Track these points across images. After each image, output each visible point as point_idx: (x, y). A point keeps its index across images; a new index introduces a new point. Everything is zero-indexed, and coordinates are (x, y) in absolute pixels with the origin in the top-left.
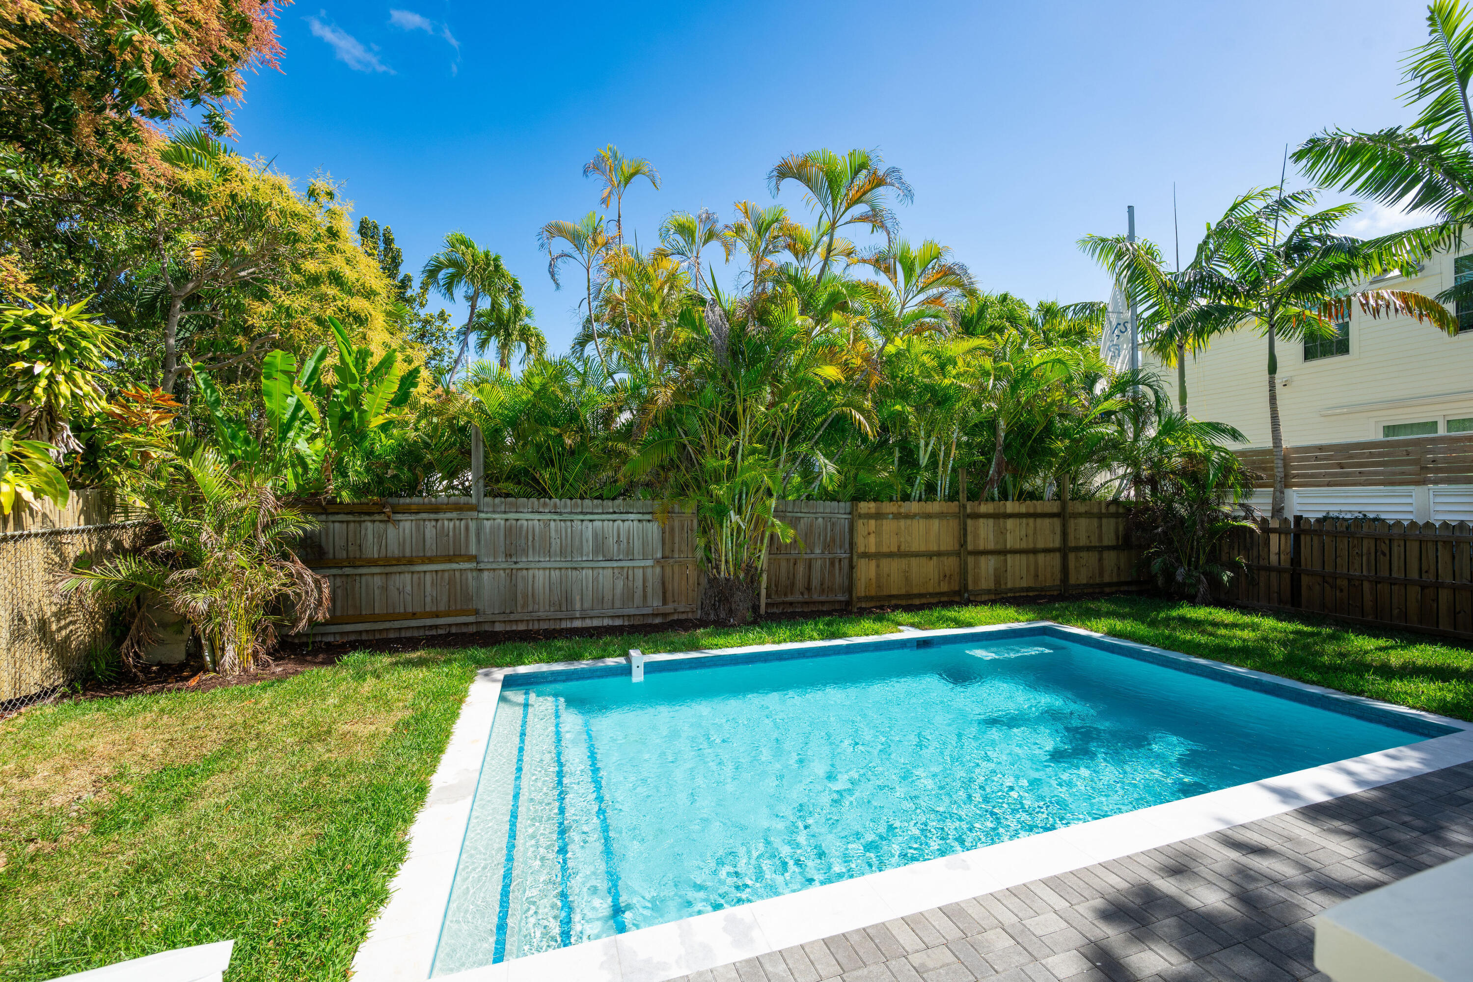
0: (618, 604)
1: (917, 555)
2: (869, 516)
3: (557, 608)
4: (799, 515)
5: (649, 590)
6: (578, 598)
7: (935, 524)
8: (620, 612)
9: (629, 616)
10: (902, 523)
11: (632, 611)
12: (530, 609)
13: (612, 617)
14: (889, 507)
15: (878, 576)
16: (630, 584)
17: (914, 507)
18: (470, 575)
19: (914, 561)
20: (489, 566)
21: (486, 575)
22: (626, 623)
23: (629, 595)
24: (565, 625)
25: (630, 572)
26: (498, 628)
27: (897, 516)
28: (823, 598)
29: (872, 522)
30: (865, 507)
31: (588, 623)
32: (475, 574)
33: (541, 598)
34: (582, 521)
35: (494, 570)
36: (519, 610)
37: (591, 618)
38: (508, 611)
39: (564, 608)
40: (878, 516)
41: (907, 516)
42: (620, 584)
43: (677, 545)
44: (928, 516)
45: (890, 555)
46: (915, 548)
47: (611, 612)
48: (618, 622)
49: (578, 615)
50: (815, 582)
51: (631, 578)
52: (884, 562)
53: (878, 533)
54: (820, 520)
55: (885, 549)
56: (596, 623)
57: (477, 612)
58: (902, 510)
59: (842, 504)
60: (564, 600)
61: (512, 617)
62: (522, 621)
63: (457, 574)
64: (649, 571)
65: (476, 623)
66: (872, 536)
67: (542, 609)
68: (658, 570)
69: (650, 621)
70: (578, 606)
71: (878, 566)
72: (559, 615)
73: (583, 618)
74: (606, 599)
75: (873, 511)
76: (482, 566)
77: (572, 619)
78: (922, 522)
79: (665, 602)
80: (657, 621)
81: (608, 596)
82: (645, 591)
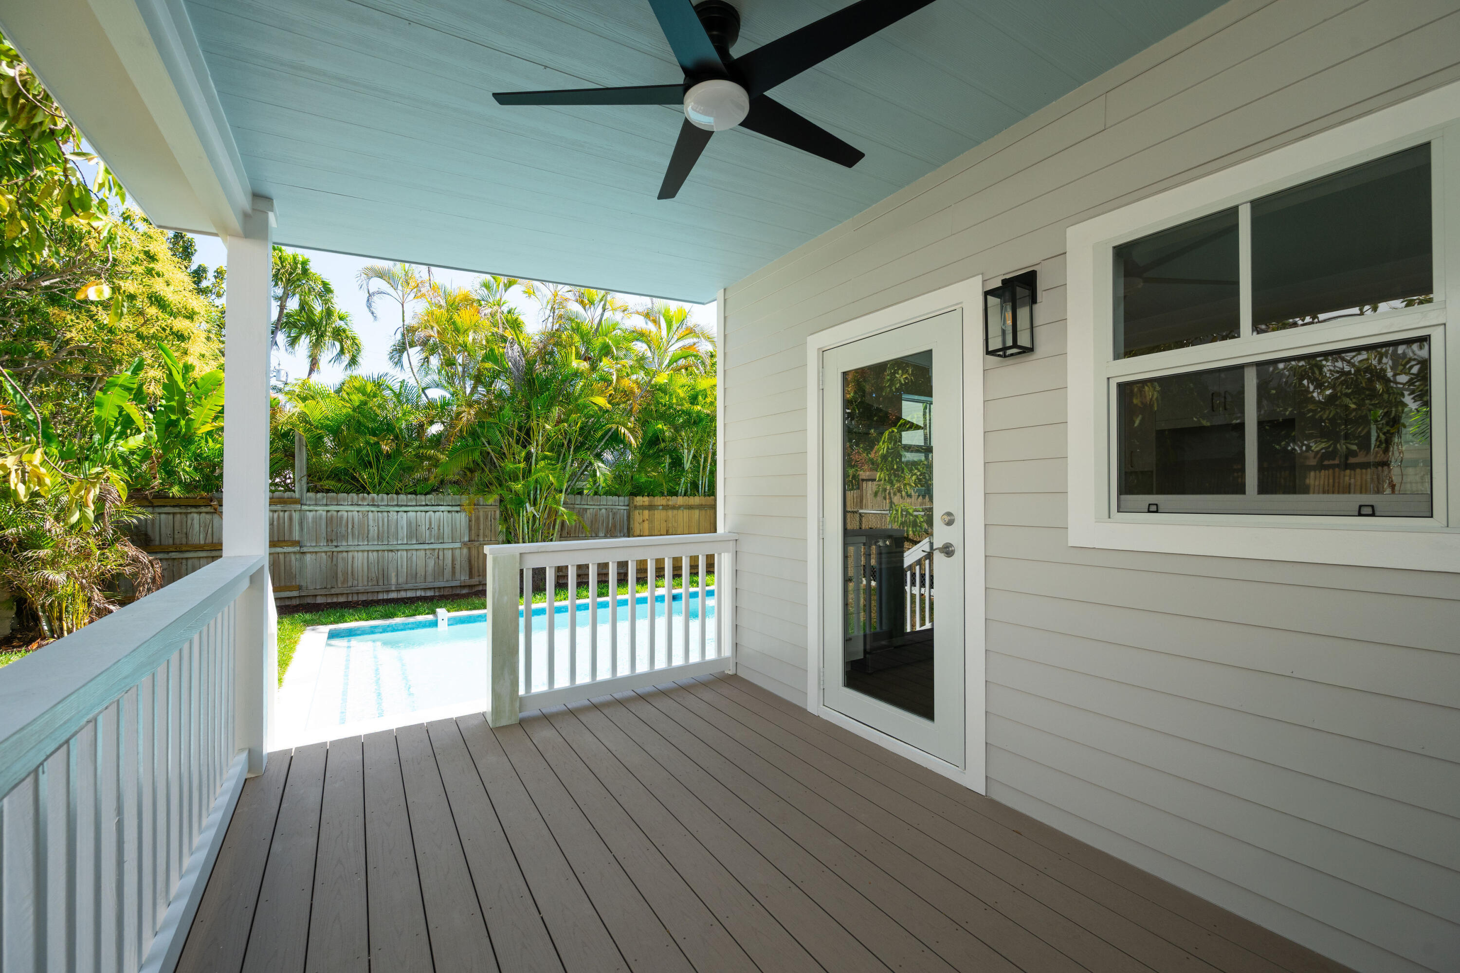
0: (429, 579)
2: (643, 508)
3: (375, 583)
4: (586, 507)
5: (458, 567)
6: (393, 575)
7: (696, 512)
8: (431, 585)
9: (440, 588)
10: (670, 513)
11: (442, 584)
12: (350, 584)
13: (425, 589)
14: (659, 501)
16: (441, 562)
17: (680, 500)
18: (293, 557)
20: (311, 550)
21: (308, 557)
22: (437, 594)
23: (439, 572)
24: (381, 597)
25: (441, 553)
26: (320, 600)
27: (666, 507)
28: (605, 571)
29: (646, 512)
30: (639, 500)
31: (403, 595)
32: (298, 556)
33: (360, 575)
34: (398, 512)
35: (316, 552)
36: (340, 585)
37: (406, 590)
38: (329, 586)
39: (381, 583)
40: (651, 507)
41: (674, 508)
42: (431, 563)
43: (481, 531)
44: (690, 507)
47: (423, 585)
48: (429, 593)
49: (393, 588)
51: (441, 557)
54: (603, 511)
55: (656, 533)
56: (410, 594)
57: (300, 588)
58: (670, 503)
59: (621, 498)
60: (381, 576)
61: (333, 591)
62: (342, 594)
63: (281, 557)
64: (457, 552)
65: (299, 597)
66: (646, 523)
67: (360, 584)
68: (465, 551)
69: (458, 592)
70: (394, 581)
72: (377, 589)
73: (398, 591)
74: (419, 575)
75: (647, 503)
76: (305, 549)
77: (388, 592)
78: (686, 512)
79: (471, 576)
80: (464, 591)
81: (421, 572)
82: (453, 568)
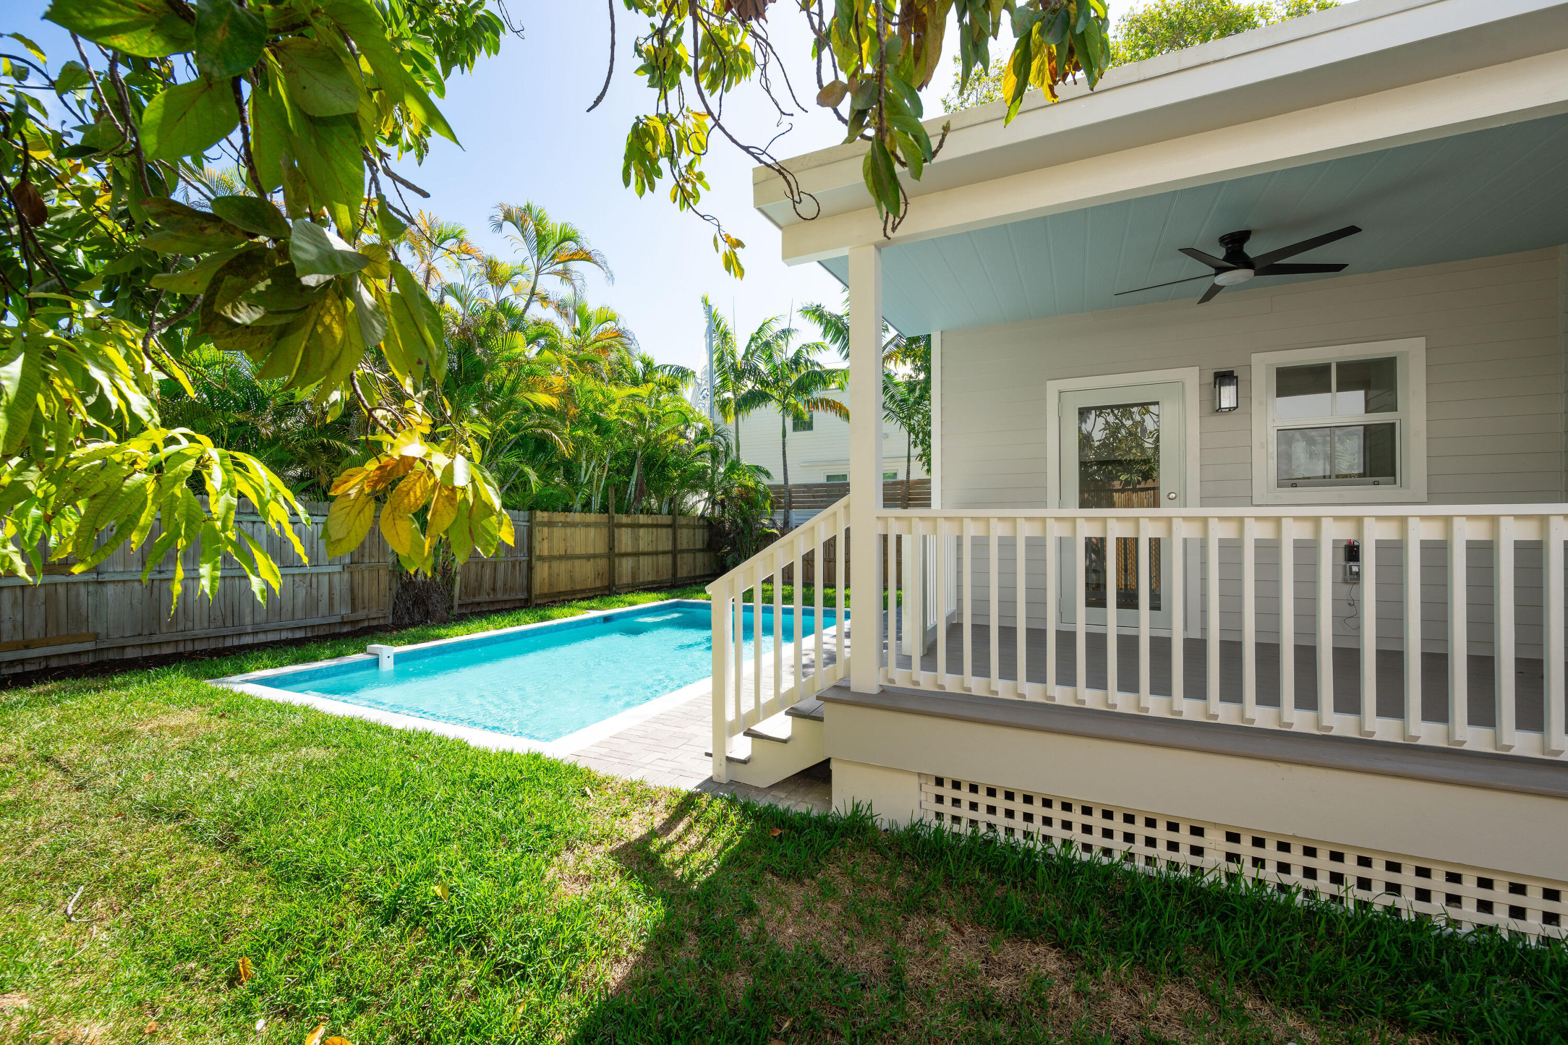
0: (299, 614)
1: (579, 557)
2: (543, 524)
3: (220, 623)
5: (337, 597)
6: (248, 611)
7: (592, 531)
8: (303, 623)
9: (313, 626)
10: (569, 530)
11: (318, 621)
12: (181, 627)
13: (292, 629)
14: (559, 517)
15: (550, 575)
16: (314, 592)
17: (577, 517)
18: (82, 590)
19: (577, 563)
20: (118, 577)
21: (110, 589)
22: (309, 635)
23: (313, 604)
24: (229, 643)
25: (314, 580)
26: (130, 654)
27: (566, 525)
28: (506, 597)
29: (546, 529)
30: (541, 516)
31: (262, 638)
32: (91, 588)
33: (197, 613)
34: (254, 522)
35: (124, 582)
36: (164, 629)
37: (266, 632)
38: (146, 632)
39: (229, 623)
40: (550, 524)
41: (574, 525)
42: (302, 593)
43: (367, 550)
44: (587, 525)
45: (560, 558)
46: (579, 551)
47: (292, 624)
48: (299, 634)
49: (249, 630)
50: (500, 584)
51: (314, 585)
52: (555, 564)
53: (550, 538)
55: (556, 553)
56: (271, 637)
57: (96, 637)
58: (569, 520)
59: (522, 513)
60: (229, 614)
61: (155, 639)
62: (168, 643)
63: (61, 590)
64: (336, 578)
65: (94, 651)
66: (548, 541)
67: (197, 626)
68: (346, 576)
69: (337, 630)
70: (248, 620)
71: (550, 567)
72: (224, 632)
73: (255, 633)
74: (284, 610)
75: (546, 519)
76: (107, 577)
77: (239, 635)
78: (583, 530)
79: (354, 609)
80: (345, 629)
81: (288, 606)
82: (331, 598)
